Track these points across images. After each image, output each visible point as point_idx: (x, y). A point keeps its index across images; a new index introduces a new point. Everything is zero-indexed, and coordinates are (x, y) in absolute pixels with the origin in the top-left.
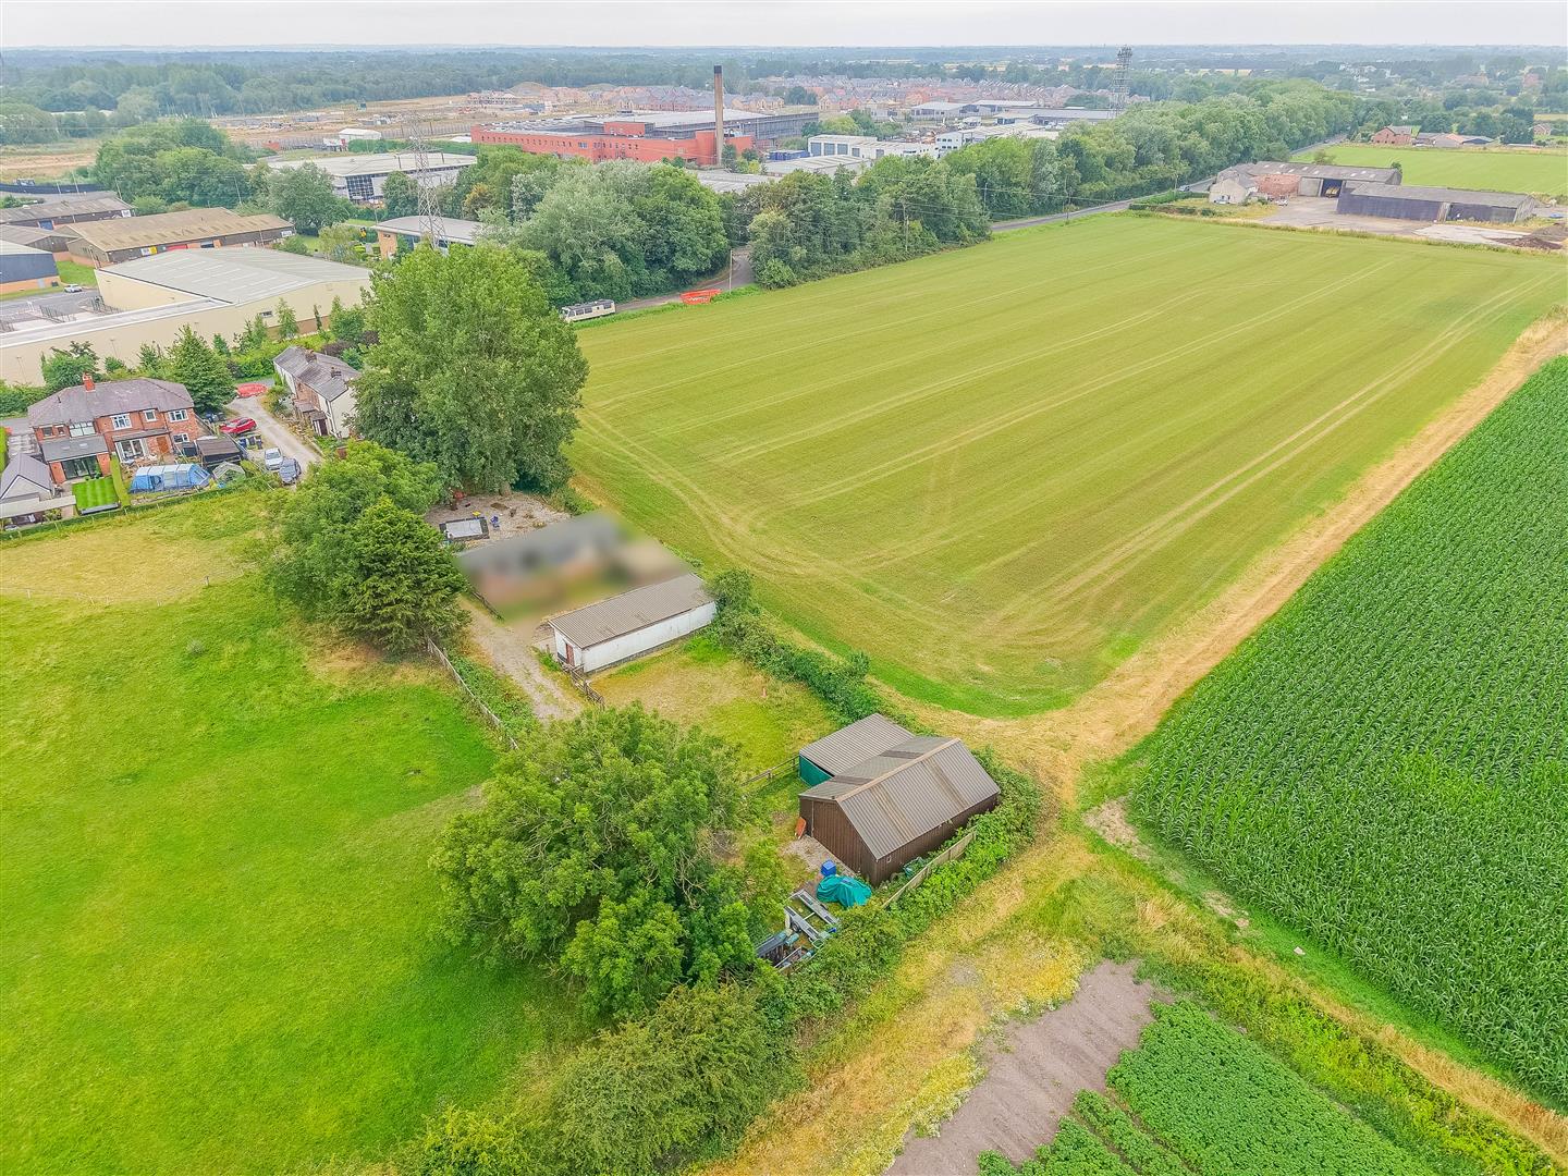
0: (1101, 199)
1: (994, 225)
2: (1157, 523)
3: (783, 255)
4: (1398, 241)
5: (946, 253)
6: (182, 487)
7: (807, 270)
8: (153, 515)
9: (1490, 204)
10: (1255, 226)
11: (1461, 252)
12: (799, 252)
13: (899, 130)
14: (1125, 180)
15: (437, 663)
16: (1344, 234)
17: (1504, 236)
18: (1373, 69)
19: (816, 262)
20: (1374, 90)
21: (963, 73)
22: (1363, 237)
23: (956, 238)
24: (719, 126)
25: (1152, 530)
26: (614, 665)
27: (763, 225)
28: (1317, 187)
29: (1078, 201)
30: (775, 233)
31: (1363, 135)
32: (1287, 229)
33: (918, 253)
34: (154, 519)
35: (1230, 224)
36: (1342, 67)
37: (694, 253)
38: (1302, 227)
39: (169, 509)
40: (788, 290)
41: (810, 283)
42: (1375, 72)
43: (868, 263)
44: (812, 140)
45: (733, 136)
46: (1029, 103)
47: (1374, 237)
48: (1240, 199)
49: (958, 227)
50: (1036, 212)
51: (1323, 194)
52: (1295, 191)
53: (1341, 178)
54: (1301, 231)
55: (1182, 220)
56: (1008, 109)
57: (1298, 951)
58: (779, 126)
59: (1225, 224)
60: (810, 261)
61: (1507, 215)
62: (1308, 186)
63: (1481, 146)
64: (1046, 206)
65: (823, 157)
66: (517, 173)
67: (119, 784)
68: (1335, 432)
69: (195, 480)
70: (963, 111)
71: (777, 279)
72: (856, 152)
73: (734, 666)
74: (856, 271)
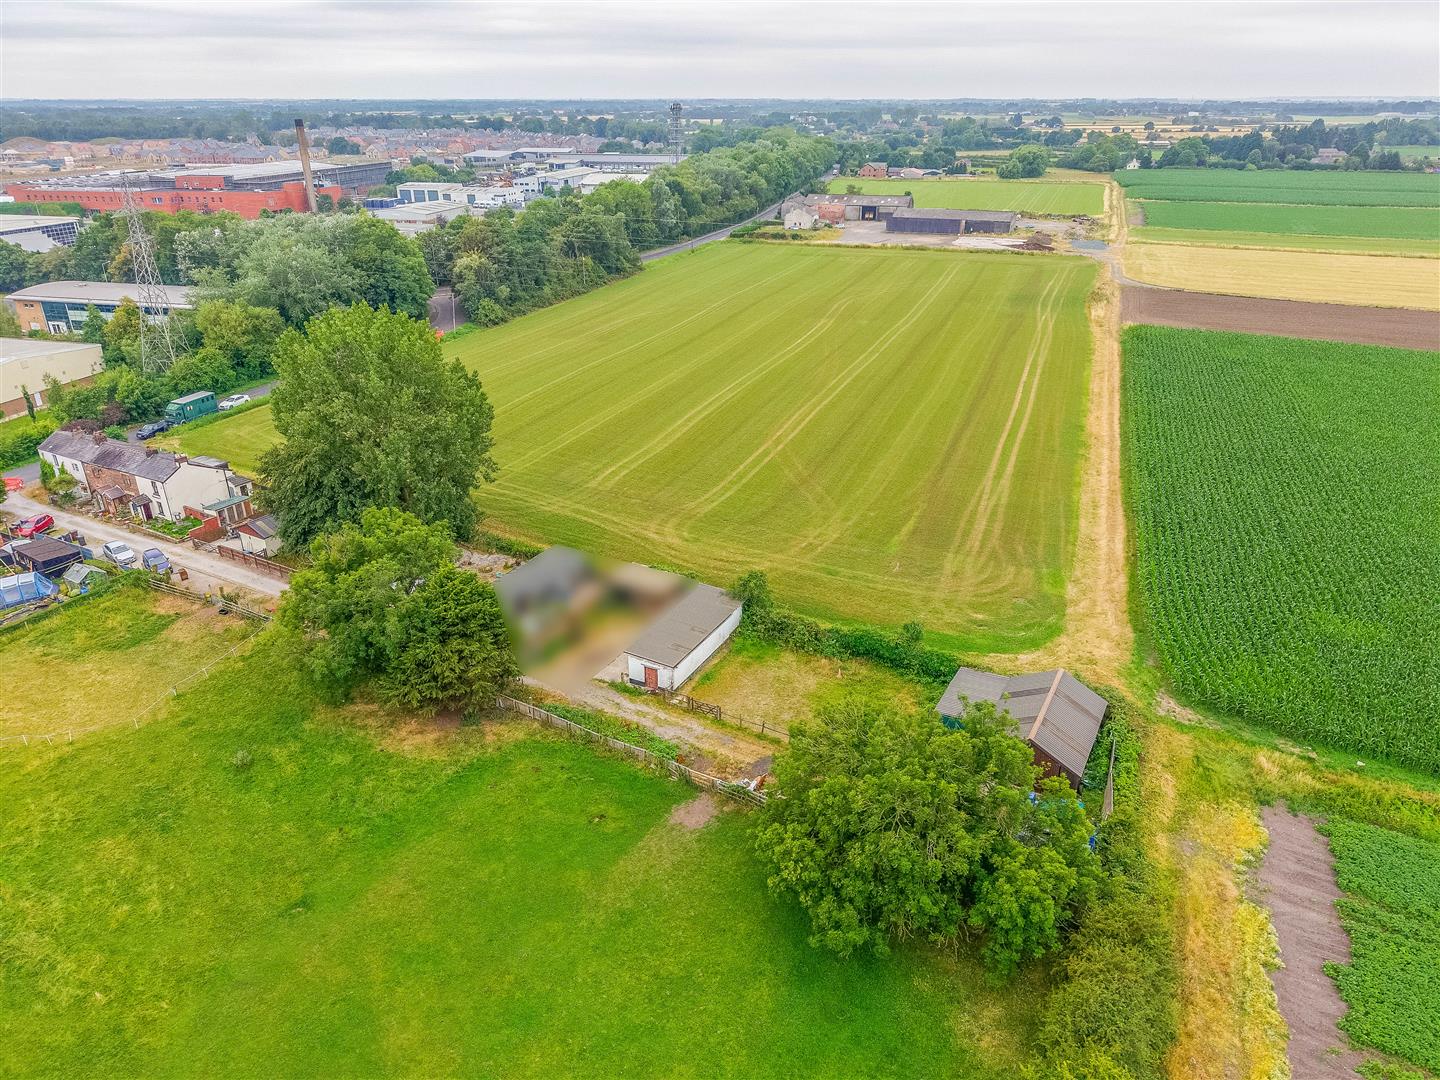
0: (704, 230)
1: (642, 255)
2: (988, 482)
3: (491, 293)
4: (948, 251)
5: (615, 284)
6: (28, 600)
7: (514, 305)
8: (23, 636)
9: (992, 220)
10: (838, 246)
11: (993, 257)
12: (504, 291)
13: (473, 176)
14: (719, 212)
15: (519, 715)
16: (907, 248)
17: (1011, 244)
18: (815, 119)
19: (518, 299)
20: (823, 135)
21: (484, 124)
22: (922, 250)
23: (618, 270)
24: (309, 176)
25: (987, 490)
26: (690, 678)
27: (468, 267)
28: (859, 214)
29: (688, 233)
30: (480, 273)
31: (852, 171)
32: (864, 247)
33: (595, 284)
34: (26, 640)
35: (818, 245)
36: (792, 118)
37: (414, 299)
38: (875, 245)
39: (40, 625)
40: (502, 327)
41: (518, 319)
42: (818, 121)
43: (558, 297)
44: (400, 187)
45: (322, 186)
46: (567, 150)
47: (929, 249)
48: (808, 225)
49: (618, 260)
50: (661, 244)
51: (863, 218)
52: (843, 217)
53: (875, 205)
54: (875, 248)
55: (780, 244)
56: (555, 155)
57: (1360, 763)
58: (359, 175)
59: (814, 245)
60: (512, 300)
61: (1004, 228)
62: (851, 213)
63: (937, 177)
64: (669, 237)
65: (428, 203)
66: (179, 231)
67: (292, 917)
68: (1038, 397)
69: (43, 590)
70: (512, 157)
71: (492, 317)
72: (447, 197)
73: (788, 657)
74: (551, 304)
